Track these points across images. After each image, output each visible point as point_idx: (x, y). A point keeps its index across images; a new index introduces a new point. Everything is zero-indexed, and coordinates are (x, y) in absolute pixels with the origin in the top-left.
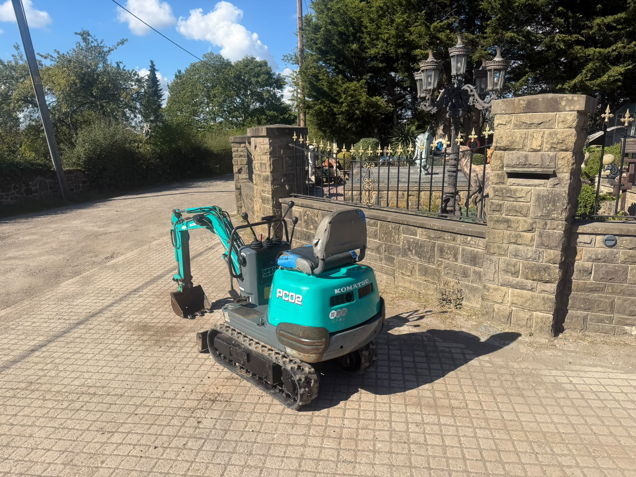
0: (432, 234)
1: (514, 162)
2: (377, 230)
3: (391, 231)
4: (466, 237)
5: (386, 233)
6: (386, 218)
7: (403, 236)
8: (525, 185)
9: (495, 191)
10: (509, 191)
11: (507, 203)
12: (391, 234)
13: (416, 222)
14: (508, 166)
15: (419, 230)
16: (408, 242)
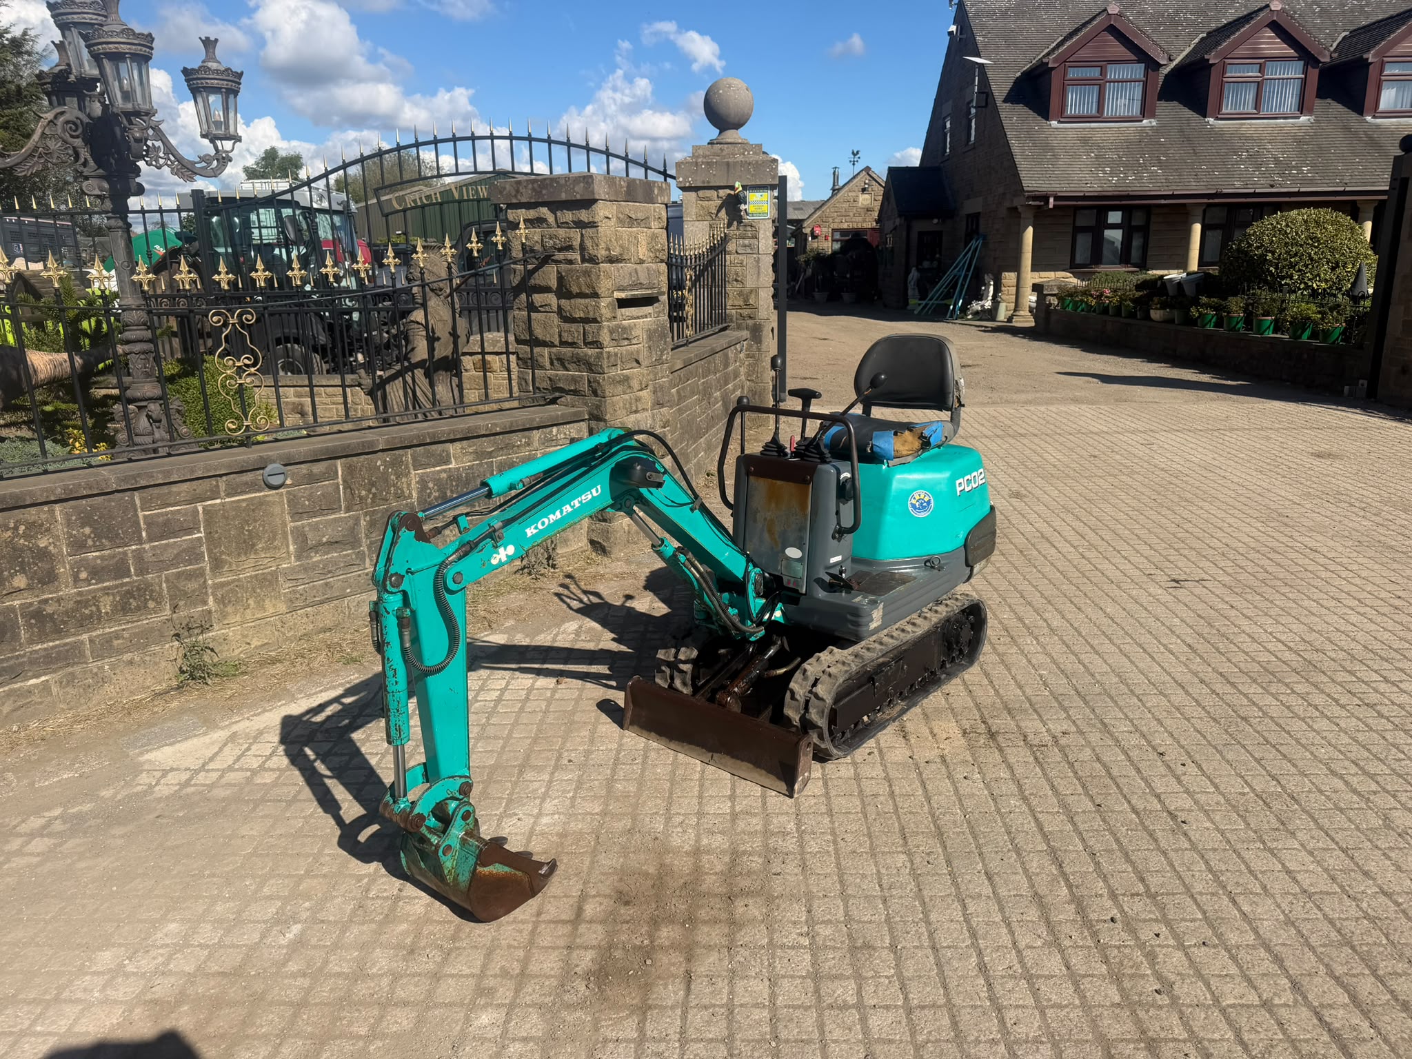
0: (487, 445)
1: (625, 282)
2: (338, 485)
3: (385, 473)
4: (548, 430)
5: (373, 484)
6: (371, 443)
7: (415, 475)
8: (638, 318)
9: (611, 332)
10: (625, 329)
11: (624, 350)
12: (387, 480)
13: (454, 431)
14: (619, 290)
15: (453, 449)
16: (438, 482)
